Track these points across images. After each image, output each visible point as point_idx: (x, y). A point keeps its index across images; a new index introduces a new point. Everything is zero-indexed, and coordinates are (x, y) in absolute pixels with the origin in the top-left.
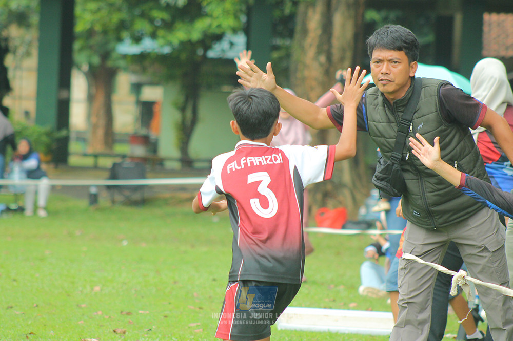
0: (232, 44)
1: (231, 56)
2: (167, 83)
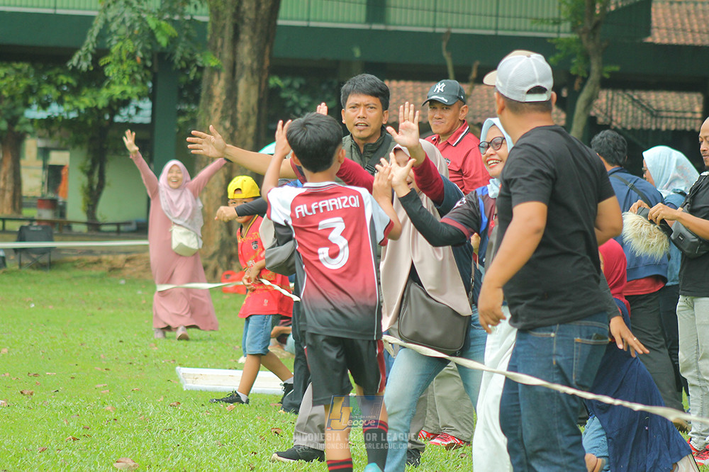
0: (138, 109)
1: (138, 119)
2: (74, 147)
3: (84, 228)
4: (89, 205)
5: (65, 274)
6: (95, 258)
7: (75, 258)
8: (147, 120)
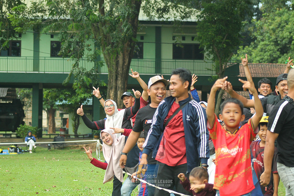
0: (88, 101)
1: (89, 104)
2: (70, 113)
3: (74, 137)
4: (75, 130)
5: (68, 151)
6: (77, 145)
7: (71, 146)
8: (91, 104)
